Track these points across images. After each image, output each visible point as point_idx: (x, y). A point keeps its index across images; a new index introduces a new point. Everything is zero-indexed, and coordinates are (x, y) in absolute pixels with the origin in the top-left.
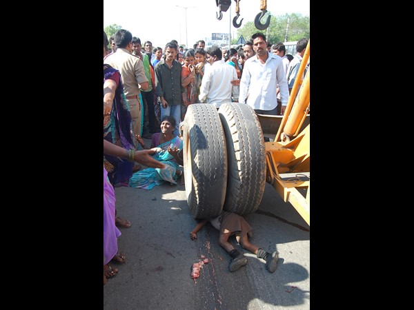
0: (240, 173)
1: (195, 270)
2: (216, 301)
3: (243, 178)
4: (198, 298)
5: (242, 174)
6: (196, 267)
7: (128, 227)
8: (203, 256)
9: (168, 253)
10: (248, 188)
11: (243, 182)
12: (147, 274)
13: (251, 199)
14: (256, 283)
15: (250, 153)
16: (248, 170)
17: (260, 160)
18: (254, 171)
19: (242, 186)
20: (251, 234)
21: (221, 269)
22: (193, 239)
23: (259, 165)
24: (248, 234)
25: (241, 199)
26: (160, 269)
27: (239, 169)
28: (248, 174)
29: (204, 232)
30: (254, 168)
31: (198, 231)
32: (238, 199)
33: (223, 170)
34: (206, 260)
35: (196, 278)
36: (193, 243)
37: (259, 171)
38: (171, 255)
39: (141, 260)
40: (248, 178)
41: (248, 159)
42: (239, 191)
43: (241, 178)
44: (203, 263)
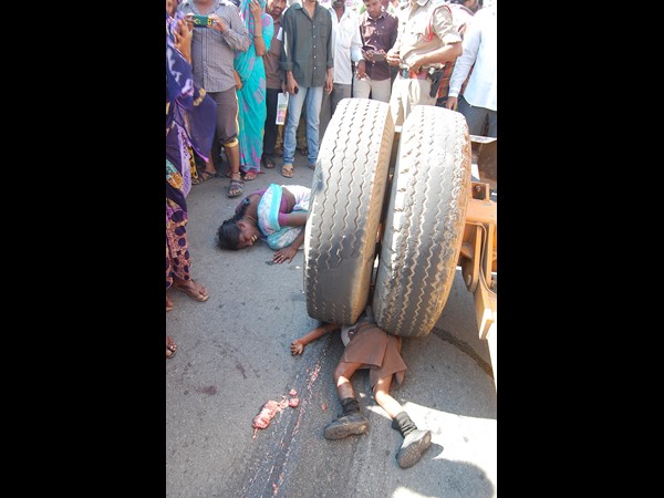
0: (394, 257)
1: (265, 414)
2: (270, 486)
3: (397, 268)
4: (242, 467)
5: (397, 259)
6: (269, 408)
7: (200, 301)
8: (293, 392)
9: (240, 367)
10: (405, 291)
11: (397, 275)
12: (186, 393)
13: (410, 311)
14: (362, 478)
15: (423, 220)
16: (412, 254)
17: (441, 239)
18: (422, 260)
19: (393, 283)
20: (400, 378)
21: (313, 425)
22: (295, 354)
23: (438, 250)
24: (394, 376)
25: (390, 307)
26: (211, 391)
27: (394, 248)
28: (409, 262)
29: (321, 345)
30: (425, 253)
31: (311, 342)
32: (384, 305)
33: (358, 244)
34: (294, 402)
35: (259, 428)
36: (290, 361)
37: (435, 261)
38: (243, 371)
39: (189, 364)
40: (408, 272)
41: (416, 231)
42: (387, 292)
43: (393, 266)
44: (286, 404)
